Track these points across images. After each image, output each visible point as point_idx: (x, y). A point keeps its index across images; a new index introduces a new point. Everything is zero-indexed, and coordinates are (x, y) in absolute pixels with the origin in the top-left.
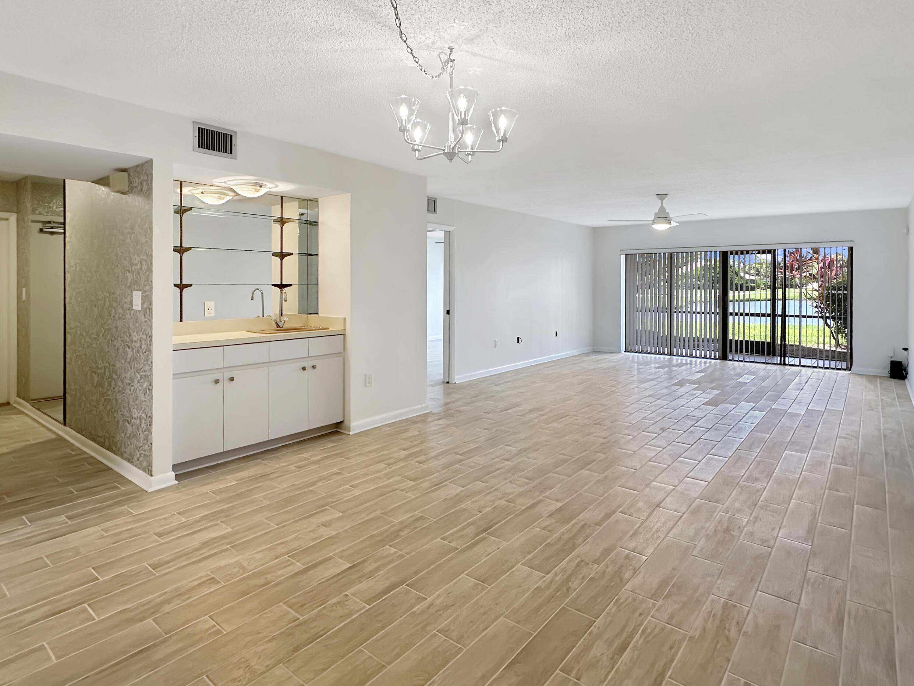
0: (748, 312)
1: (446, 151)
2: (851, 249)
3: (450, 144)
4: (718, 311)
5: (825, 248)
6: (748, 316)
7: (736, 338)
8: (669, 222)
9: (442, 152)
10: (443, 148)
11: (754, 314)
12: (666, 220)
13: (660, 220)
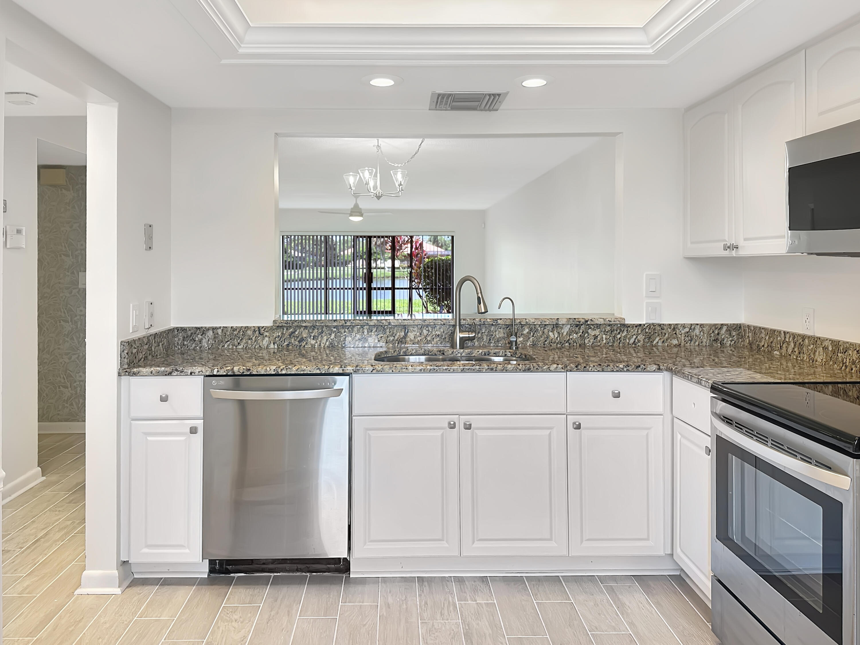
2: (453, 237)
4: (365, 286)
5: (423, 236)
8: (361, 215)
12: (358, 214)
13: (354, 214)
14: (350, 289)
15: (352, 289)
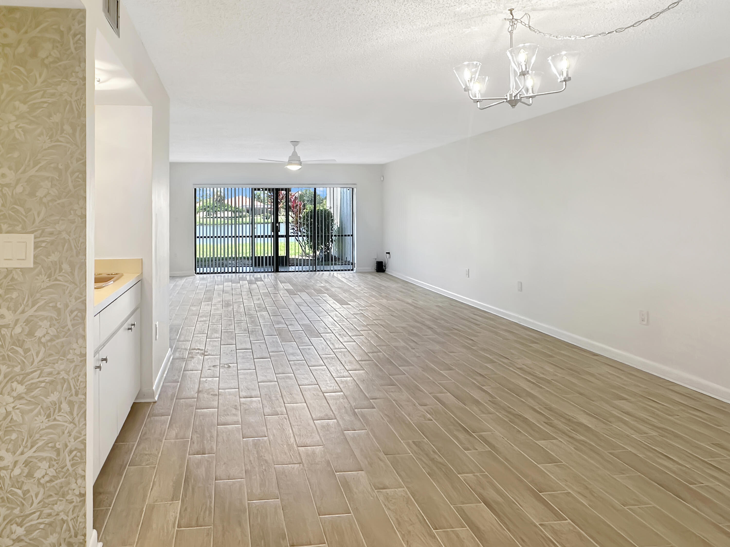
0: (260, 235)
1: (508, 99)
3: (511, 93)
4: (272, 234)
6: (260, 237)
7: (266, 255)
8: (301, 164)
9: (505, 100)
10: (506, 97)
11: (260, 236)
12: (297, 162)
13: (293, 162)
14: (248, 237)
15: (250, 237)
